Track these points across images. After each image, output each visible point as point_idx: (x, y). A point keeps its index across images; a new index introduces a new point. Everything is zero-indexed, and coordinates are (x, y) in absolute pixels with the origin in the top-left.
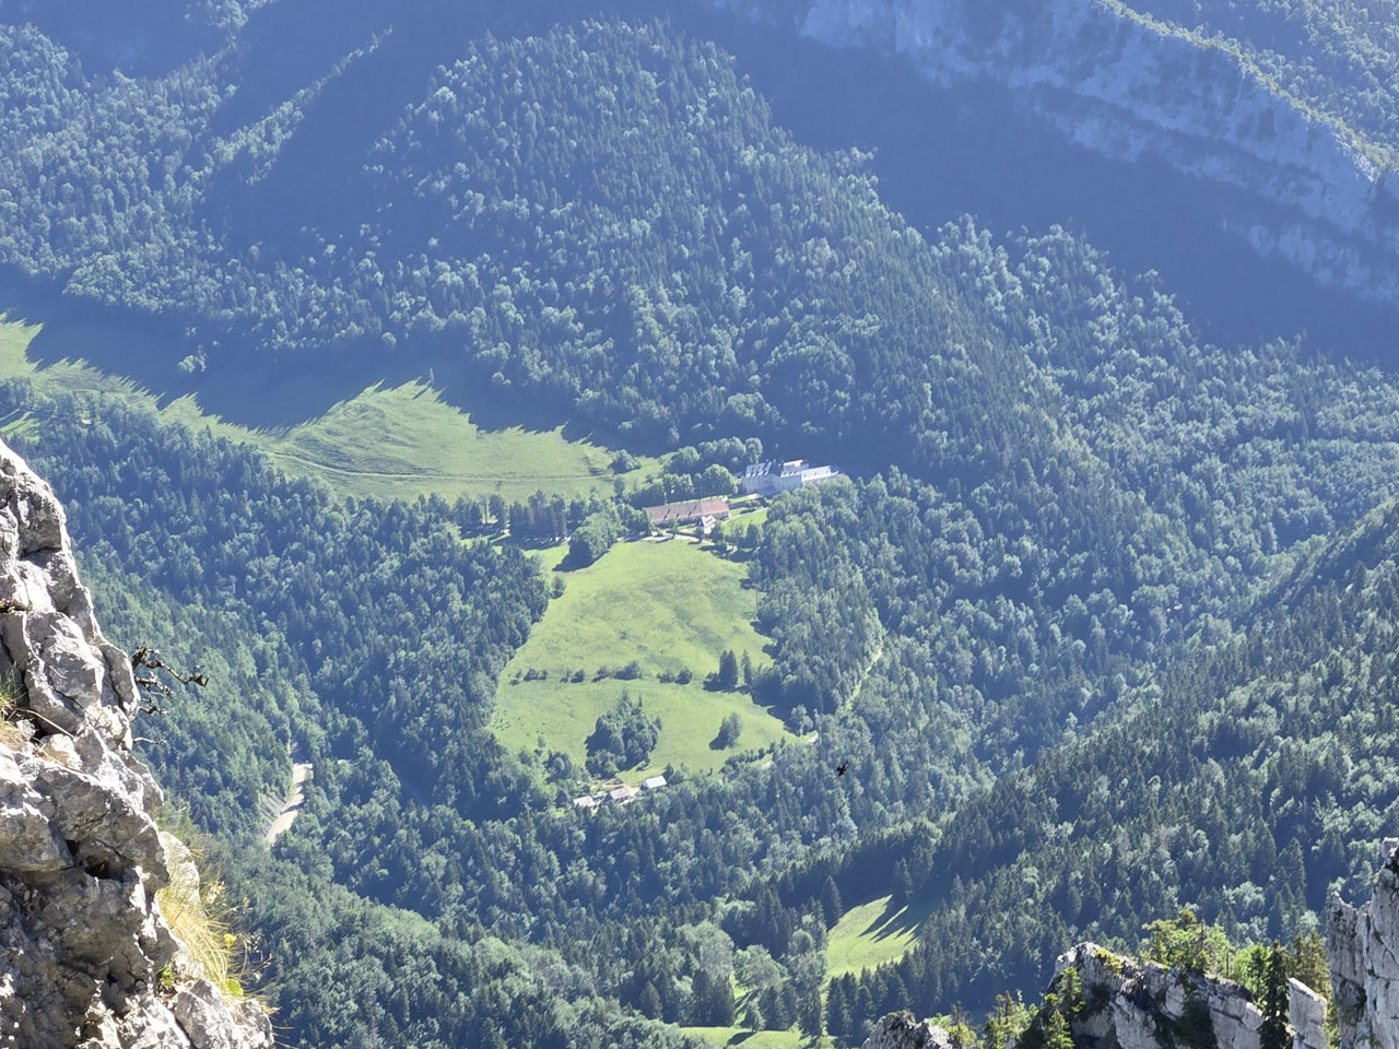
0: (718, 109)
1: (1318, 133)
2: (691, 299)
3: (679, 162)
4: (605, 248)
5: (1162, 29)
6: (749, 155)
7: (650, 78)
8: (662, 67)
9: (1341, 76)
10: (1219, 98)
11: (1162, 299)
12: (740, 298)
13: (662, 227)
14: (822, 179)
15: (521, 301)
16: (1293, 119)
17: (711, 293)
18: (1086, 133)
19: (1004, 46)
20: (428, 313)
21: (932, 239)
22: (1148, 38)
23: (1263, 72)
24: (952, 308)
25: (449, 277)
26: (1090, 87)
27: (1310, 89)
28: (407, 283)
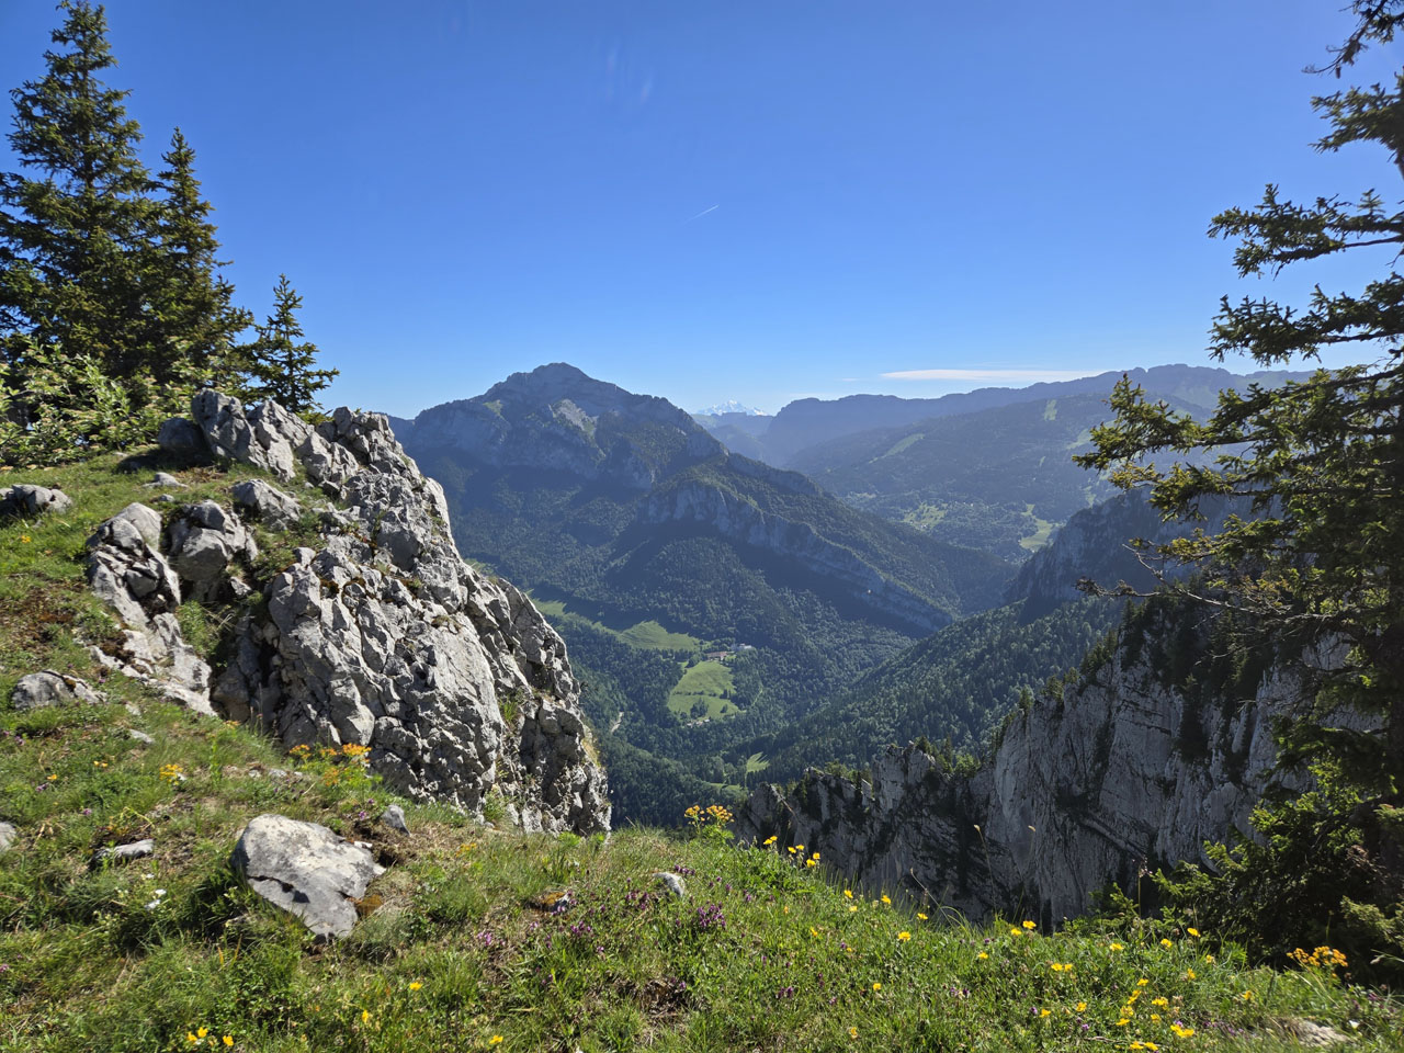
0: (727, 559)
1: (871, 570)
2: (719, 604)
3: (718, 571)
4: (700, 591)
5: (833, 544)
6: (734, 570)
7: (712, 551)
8: (713, 548)
9: (876, 557)
10: (847, 561)
11: (832, 608)
12: (731, 604)
13: (713, 586)
14: (751, 577)
15: (679, 603)
16: (865, 566)
17: (725, 603)
18: (815, 568)
19: (796, 547)
20: (657, 604)
21: (778, 592)
22: (830, 546)
23: (858, 555)
24: (782, 608)
25: (663, 596)
26: (816, 557)
27: (869, 559)
28: (653, 597)
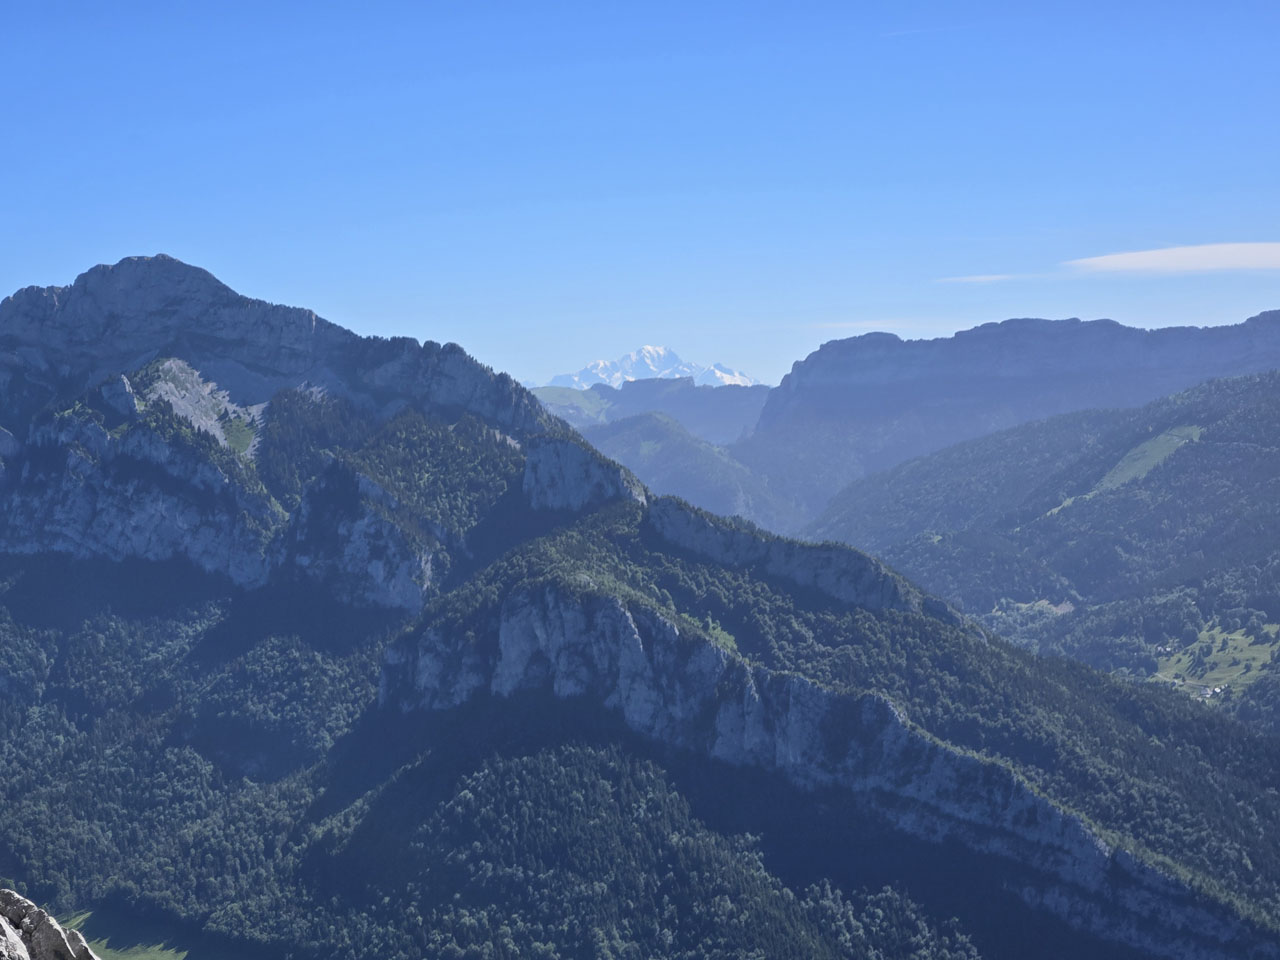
0: (654, 806)
1: (1068, 822)
2: (635, 937)
3: (627, 842)
4: (576, 901)
5: (958, 751)
6: (675, 838)
7: (607, 785)
8: (615, 777)
9: (1082, 784)
10: (998, 798)
11: (962, 938)
12: (669, 937)
13: (614, 887)
14: (725, 854)
15: (518, 937)
16: (1050, 813)
17: (650, 933)
18: (907, 822)
19: (850, 762)
20: (453, 945)
21: (801, 896)
22: (949, 757)
23: (1029, 780)
24: (814, 944)
25: (468, 920)
26: (909, 790)
27: (1062, 792)
28: (439, 924)
